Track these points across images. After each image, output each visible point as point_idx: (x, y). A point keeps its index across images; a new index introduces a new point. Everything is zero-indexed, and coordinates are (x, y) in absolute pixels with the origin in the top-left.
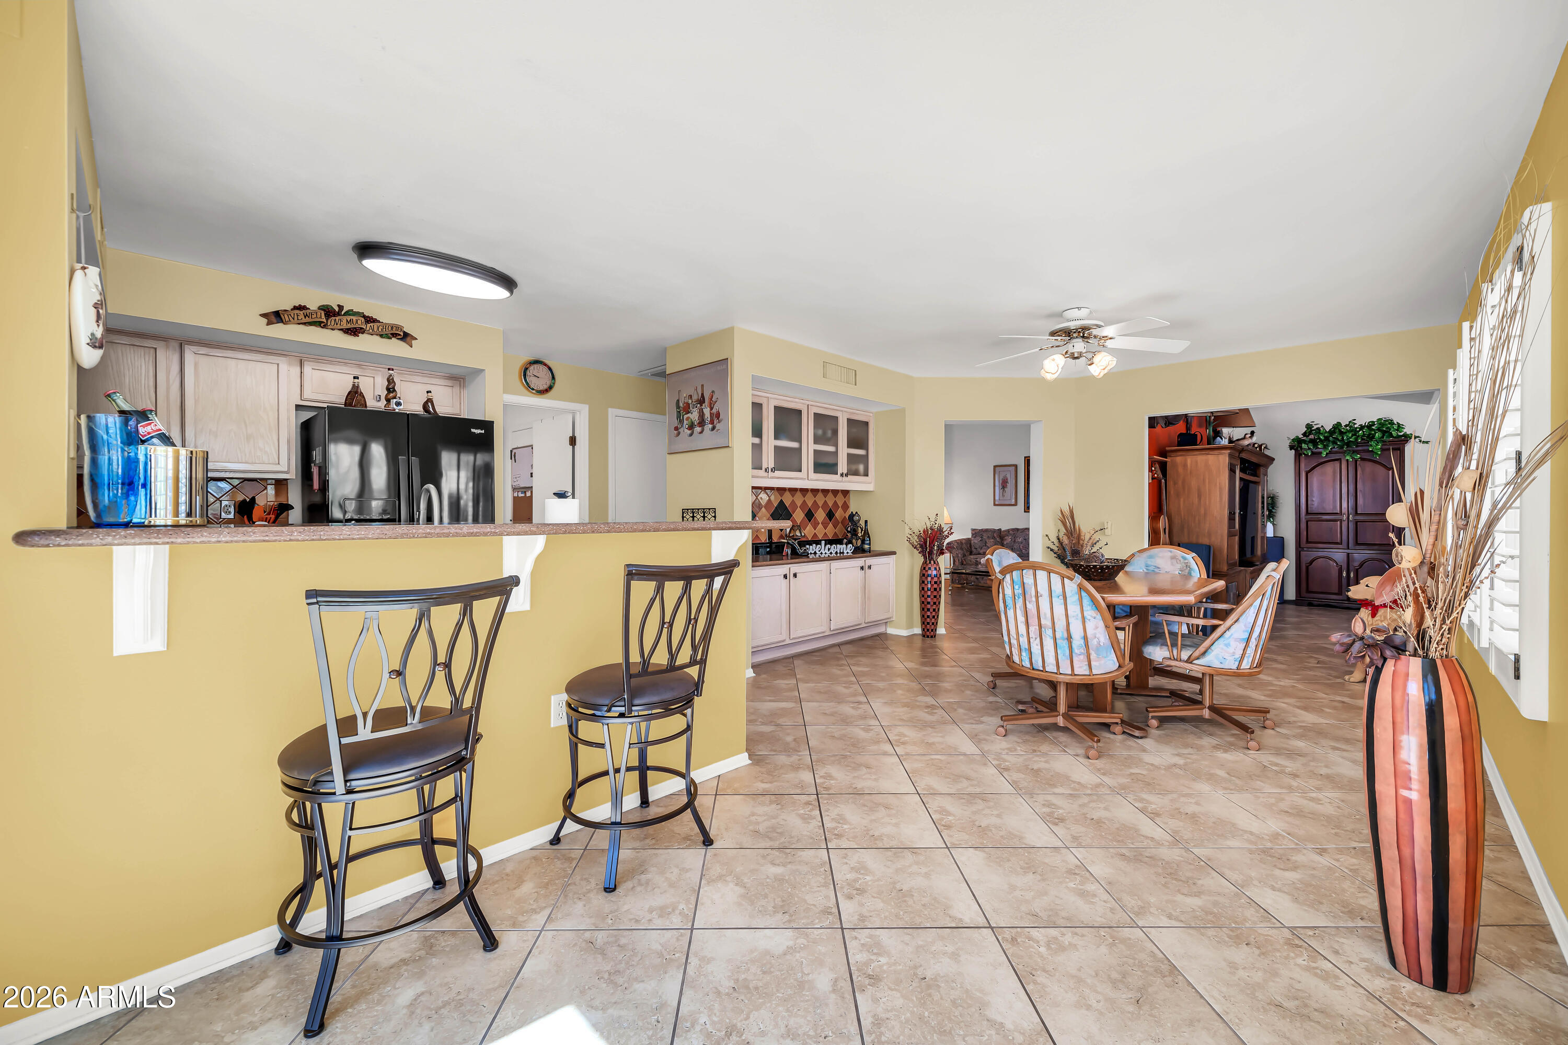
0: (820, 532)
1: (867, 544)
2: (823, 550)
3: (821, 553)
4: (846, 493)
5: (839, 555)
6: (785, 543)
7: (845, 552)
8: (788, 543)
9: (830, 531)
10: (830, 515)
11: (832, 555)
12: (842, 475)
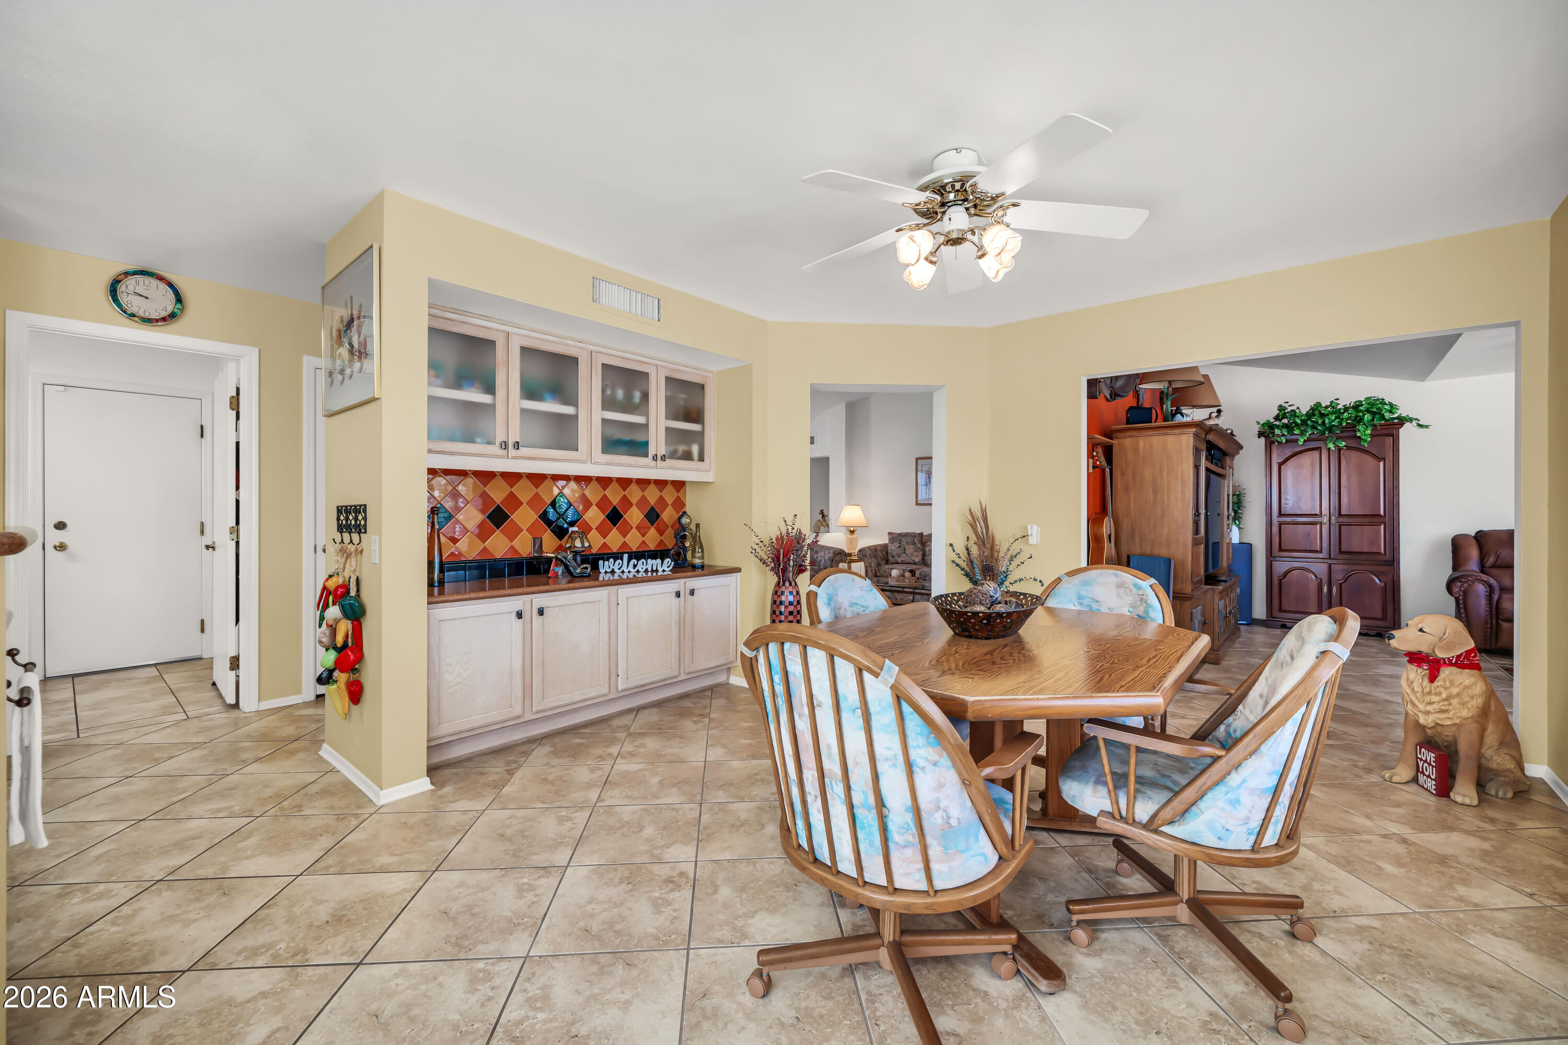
0: (634, 540)
1: (699, 558)
2: (625, 568)
3: (623, 572)
4: (679, 485)
5: (650, 574)
6: (553, 558)
7: (660, 569)
8: (557, 558)
9: (652, 539)
10: (652, 516)
11: (640, 575)
12: (655, 458)
